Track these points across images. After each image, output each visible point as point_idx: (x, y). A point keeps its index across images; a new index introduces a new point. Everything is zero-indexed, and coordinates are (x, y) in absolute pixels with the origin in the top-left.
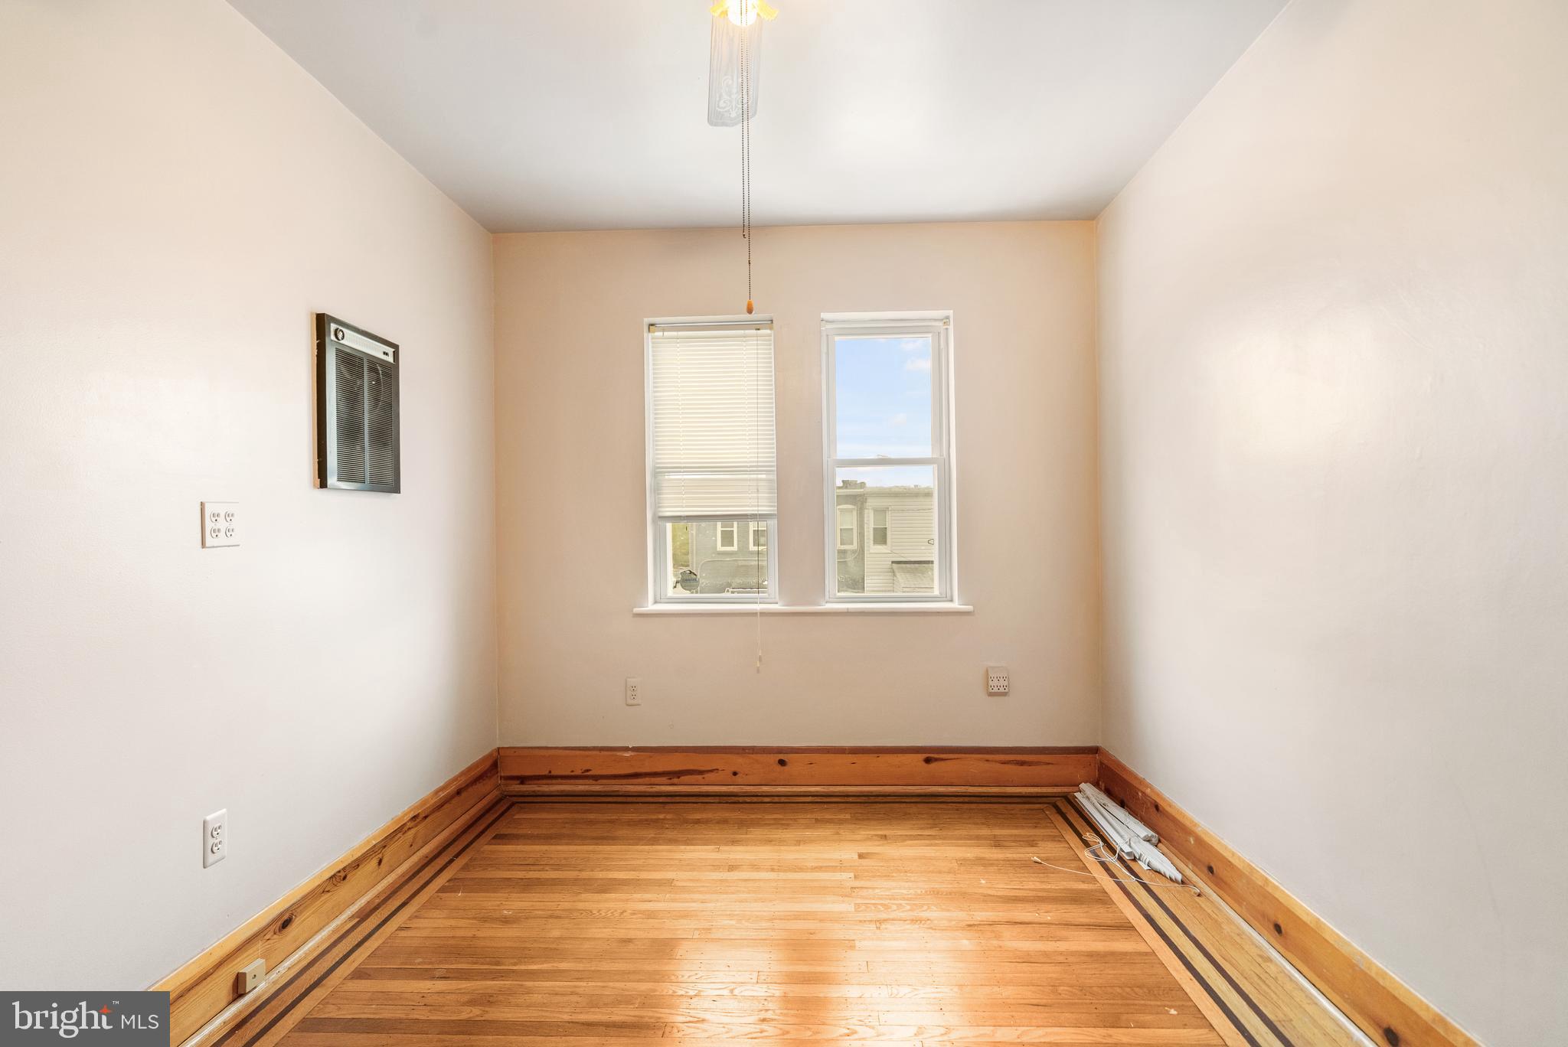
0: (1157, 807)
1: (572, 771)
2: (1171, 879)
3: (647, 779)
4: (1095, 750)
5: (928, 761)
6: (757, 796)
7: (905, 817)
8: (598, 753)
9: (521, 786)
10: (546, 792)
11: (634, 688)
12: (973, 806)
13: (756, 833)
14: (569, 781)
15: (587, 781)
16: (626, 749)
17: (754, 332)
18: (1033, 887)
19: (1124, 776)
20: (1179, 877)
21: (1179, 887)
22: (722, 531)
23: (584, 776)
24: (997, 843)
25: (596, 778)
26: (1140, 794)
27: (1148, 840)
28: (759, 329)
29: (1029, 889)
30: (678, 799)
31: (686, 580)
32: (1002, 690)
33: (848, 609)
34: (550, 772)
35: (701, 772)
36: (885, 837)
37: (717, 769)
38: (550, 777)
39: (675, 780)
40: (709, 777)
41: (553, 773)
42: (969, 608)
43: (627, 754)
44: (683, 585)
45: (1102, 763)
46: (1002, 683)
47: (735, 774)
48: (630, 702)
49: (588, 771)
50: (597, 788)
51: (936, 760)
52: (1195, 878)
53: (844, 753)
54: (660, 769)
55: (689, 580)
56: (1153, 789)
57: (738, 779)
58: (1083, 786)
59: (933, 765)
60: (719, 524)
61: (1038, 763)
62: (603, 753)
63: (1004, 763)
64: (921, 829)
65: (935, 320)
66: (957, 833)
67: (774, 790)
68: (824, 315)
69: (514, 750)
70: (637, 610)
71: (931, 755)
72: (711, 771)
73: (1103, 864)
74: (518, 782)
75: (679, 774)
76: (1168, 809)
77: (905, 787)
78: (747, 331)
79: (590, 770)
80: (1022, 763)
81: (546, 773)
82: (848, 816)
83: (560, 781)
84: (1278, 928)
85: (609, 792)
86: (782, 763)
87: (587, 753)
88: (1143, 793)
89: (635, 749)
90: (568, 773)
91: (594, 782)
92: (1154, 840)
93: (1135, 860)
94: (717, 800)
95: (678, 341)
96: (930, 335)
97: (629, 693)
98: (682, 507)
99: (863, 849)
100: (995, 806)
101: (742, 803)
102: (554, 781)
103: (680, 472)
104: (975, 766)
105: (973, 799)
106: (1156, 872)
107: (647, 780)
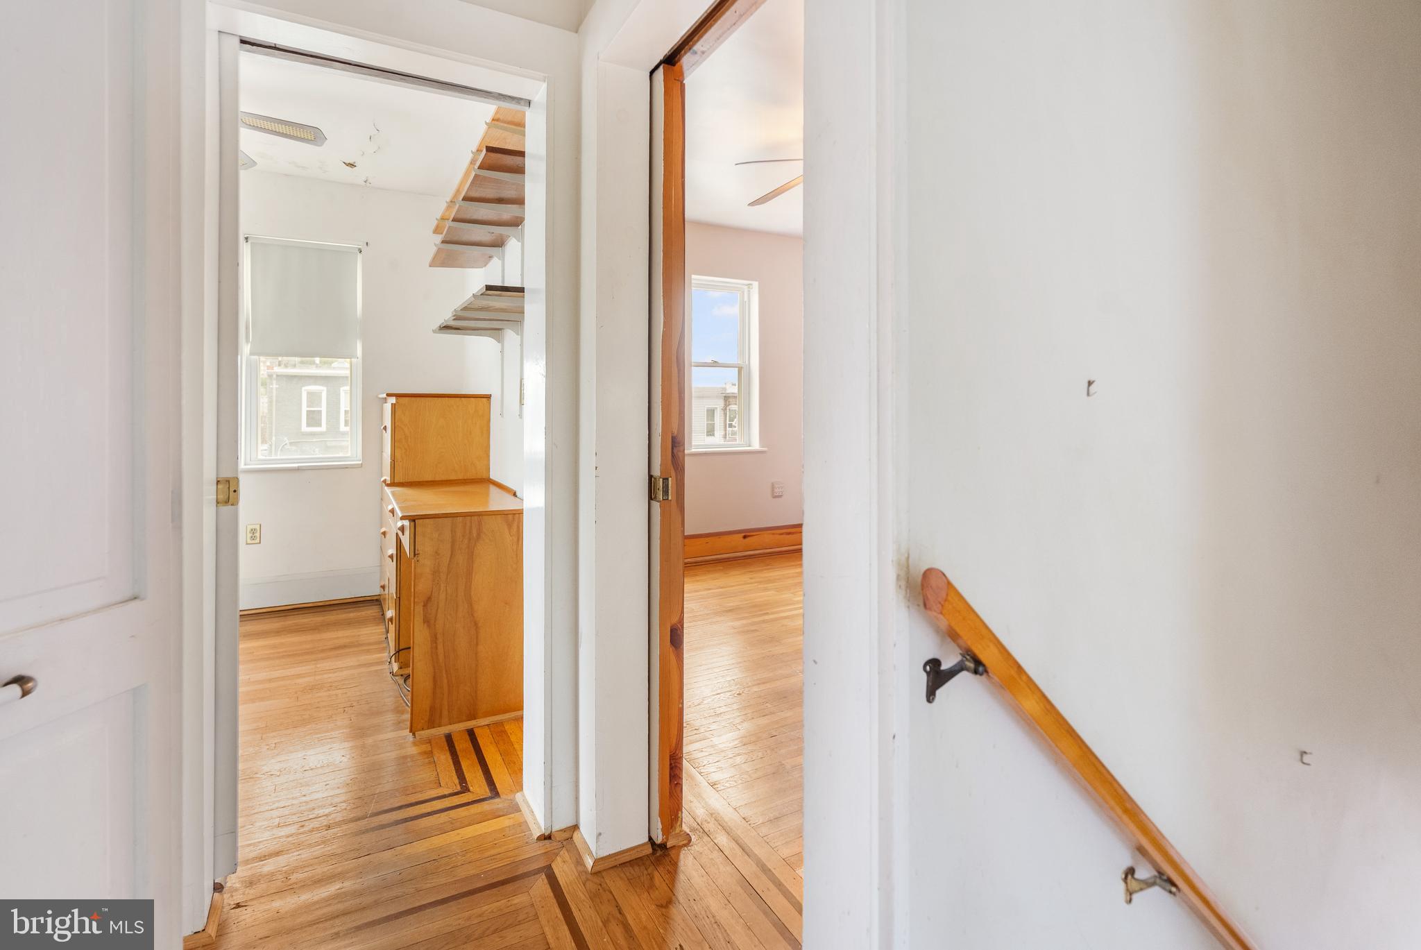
5: (744, 536)
12: (775, 556)
32: (780, 494)
42: (765, 449)
46: (780, 490)
59: (748, 538)
61: (795, 533)
63: (780, 534)
65: (744, 285)
71: (745, 533)
77: (734, 554)
80: (788, 534)
104: (767, 538)
105: (773, 554)
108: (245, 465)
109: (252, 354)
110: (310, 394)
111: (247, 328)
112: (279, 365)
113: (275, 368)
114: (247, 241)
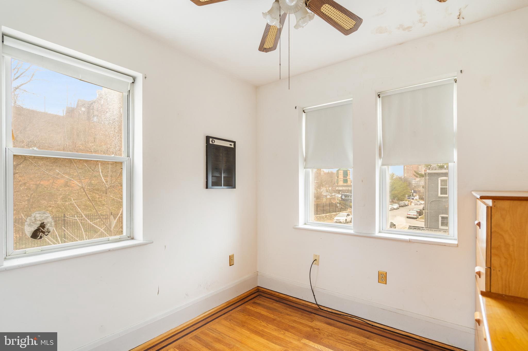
108: (380, 232)
109: (383, 165)
110: (442, 181)
111: (380, 150)
112: (429, 169)
113: (427, 171)
114: (379, 97)
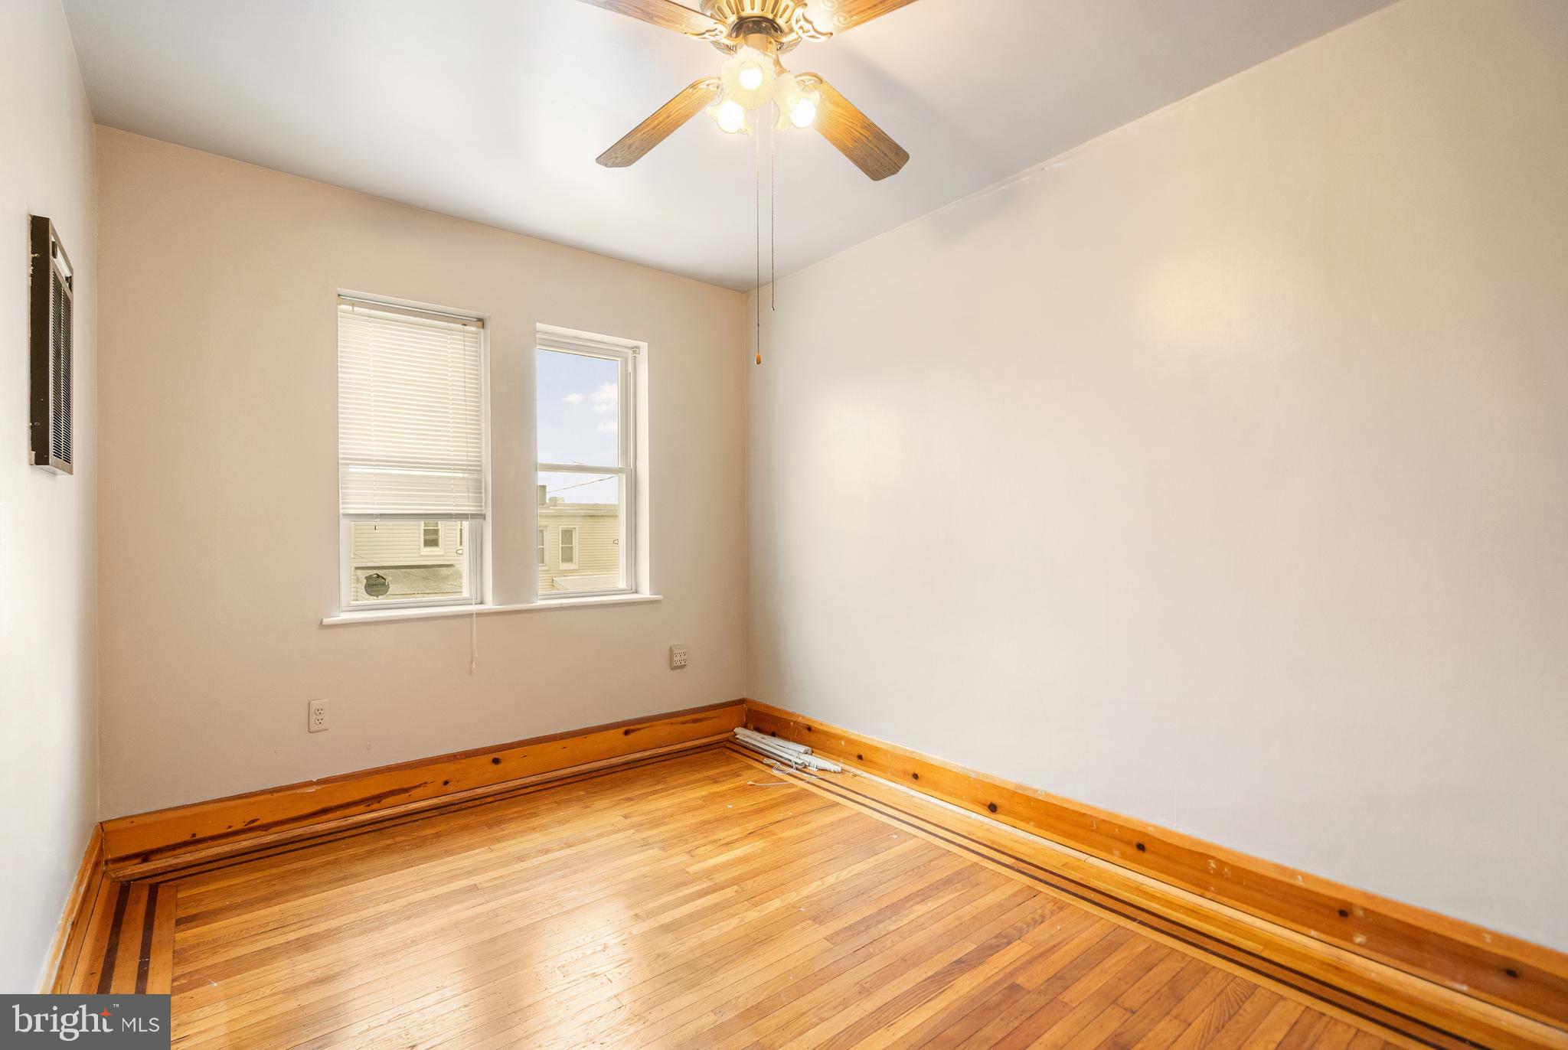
0: (809, 729)
1: (230, 827)
2: (835, 772)
3: (338, 812)
4: (742, 701)
5: (626, 733)
6: (476, 799)
7: (629, 781)
8: (268, 796)
9: (146, 864)
10: (191, 861)
11: (320, 711)
12: (672, 761)
13: (511, 828)
14: (224, 841)
15: (253, 834)
16: (310, 784)
17: (460, 327)
18: (763, 800)
19: (775, 714)
20: (840, 769)
21: (841, 775)
22: (425, 530)
23: (250, 829)
24: (715, 781)
25: (266, 827)
26: (792, 724)
27: (806, 753)
28: (465, 325)
29: (763, 802)
30: (387, 824)
31: (373, 585)
32: (683, 663)
33: (561, 604)
34: (194, 835)
35: (406, 790)
36: (629, 799)
37: (426, 783)
38: (195, 842)
39: (376, 806)
40: (415, 793)
41: (198, 837)
42: (659, 597)
43: (312, 790)
44: (369, 590)
45: (750, 710)
46: (683, 657)
47: (446, 783)
48: (314, 727)
49: (253, 821)
50: (269, 838)
51: (633, 731)
52: (847, 768)
53: (556, 740)
54: (357, 797)
55: (376, 584)
56: (803, 717)
57: (450, 788)
58: (736, 730)
59: (631, 736)
60: (422, 523)
61: (706, 719)
62: (275, 795)
63: (683, 723)
64: (651, 786)
65: (626, 347)
66: (681, 781)
67: (489, 790)
68: (540, 326)
69: (132, 820)
70: (326, 621)
71: (629, 728)
72: (419, 786)
73: (789, 774)
74: (138, 861)
75: (378, 798)
76: (820, 727)
77: (608, 760)
78: (451, 324)
79: (258, 819)
80: (695, 721)
81: (188, 838)
82: (582, 793)
83: (210, 843)
84: (916, 776)
85: (287, 839)
86: (496, 761)
87: (251, 800)
88: (795, 722)
89: (319, 782)
90: (224, 830)
91: (264, 833)
92: (810, 752)
93: (805, 767)
94: (435, 813)
95: (370, 319)
96: (619, 359)
97: (313, 717)
98: (373, 504)
99: (626, 811)
100: (689, 757)
101: (465, 809)
102: (200, 846)
103: (372, 465)
104: (663, 730)
105: (670, 756)
106: (823, 770)
107: (339, 814)
